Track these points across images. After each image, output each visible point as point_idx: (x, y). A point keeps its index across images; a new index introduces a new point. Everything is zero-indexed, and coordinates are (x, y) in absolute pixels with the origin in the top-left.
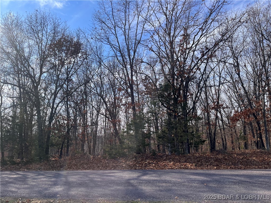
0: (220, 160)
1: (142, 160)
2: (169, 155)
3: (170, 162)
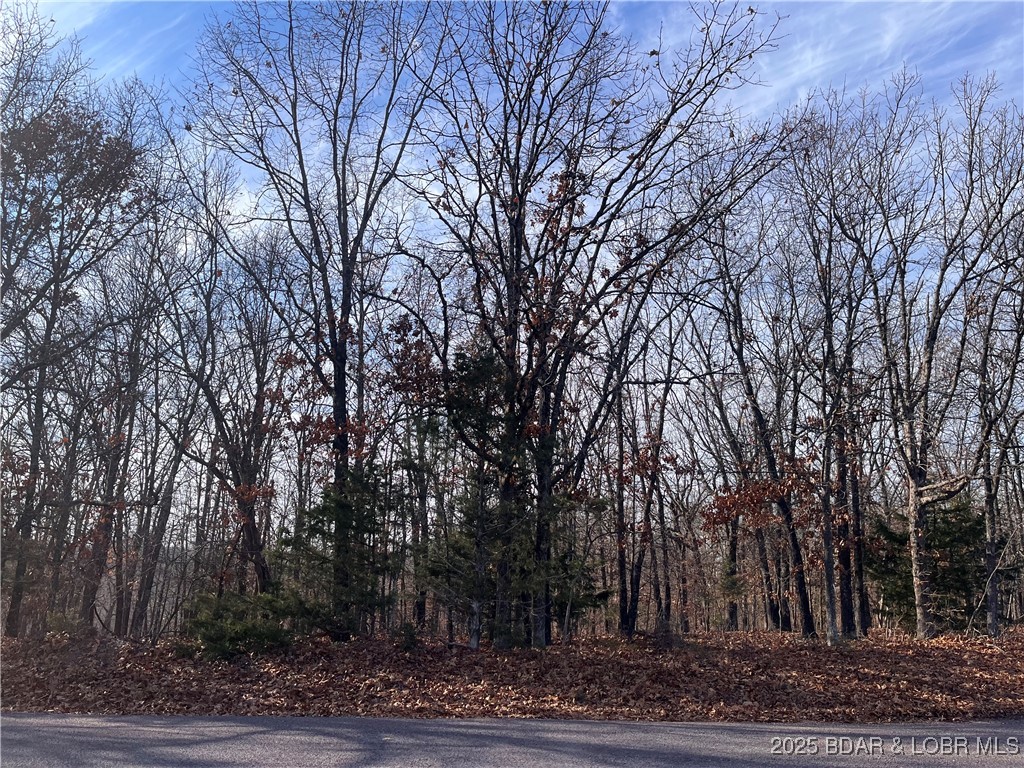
0: (670, 675)
1: (357, 670)
2: (472, 650)
3: (477, 680)
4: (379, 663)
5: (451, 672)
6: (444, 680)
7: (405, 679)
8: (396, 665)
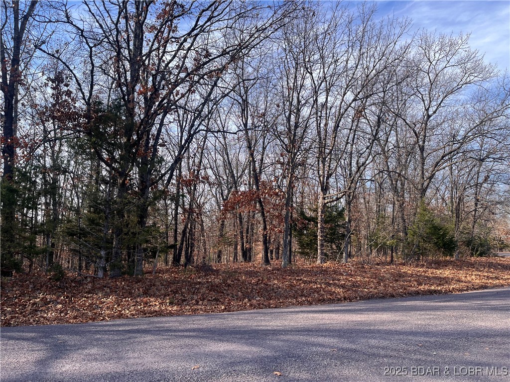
2: (99, 278)
4: (38, 289)
5: (89, 292)
6: (85, 297)
7: (58, 298)
8: (51, 290)
